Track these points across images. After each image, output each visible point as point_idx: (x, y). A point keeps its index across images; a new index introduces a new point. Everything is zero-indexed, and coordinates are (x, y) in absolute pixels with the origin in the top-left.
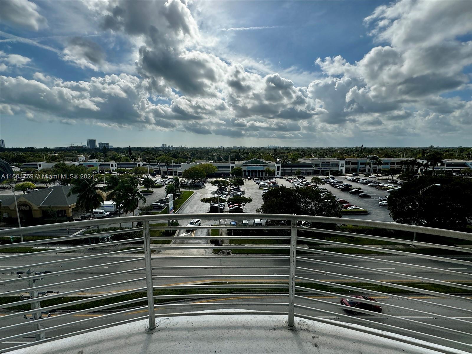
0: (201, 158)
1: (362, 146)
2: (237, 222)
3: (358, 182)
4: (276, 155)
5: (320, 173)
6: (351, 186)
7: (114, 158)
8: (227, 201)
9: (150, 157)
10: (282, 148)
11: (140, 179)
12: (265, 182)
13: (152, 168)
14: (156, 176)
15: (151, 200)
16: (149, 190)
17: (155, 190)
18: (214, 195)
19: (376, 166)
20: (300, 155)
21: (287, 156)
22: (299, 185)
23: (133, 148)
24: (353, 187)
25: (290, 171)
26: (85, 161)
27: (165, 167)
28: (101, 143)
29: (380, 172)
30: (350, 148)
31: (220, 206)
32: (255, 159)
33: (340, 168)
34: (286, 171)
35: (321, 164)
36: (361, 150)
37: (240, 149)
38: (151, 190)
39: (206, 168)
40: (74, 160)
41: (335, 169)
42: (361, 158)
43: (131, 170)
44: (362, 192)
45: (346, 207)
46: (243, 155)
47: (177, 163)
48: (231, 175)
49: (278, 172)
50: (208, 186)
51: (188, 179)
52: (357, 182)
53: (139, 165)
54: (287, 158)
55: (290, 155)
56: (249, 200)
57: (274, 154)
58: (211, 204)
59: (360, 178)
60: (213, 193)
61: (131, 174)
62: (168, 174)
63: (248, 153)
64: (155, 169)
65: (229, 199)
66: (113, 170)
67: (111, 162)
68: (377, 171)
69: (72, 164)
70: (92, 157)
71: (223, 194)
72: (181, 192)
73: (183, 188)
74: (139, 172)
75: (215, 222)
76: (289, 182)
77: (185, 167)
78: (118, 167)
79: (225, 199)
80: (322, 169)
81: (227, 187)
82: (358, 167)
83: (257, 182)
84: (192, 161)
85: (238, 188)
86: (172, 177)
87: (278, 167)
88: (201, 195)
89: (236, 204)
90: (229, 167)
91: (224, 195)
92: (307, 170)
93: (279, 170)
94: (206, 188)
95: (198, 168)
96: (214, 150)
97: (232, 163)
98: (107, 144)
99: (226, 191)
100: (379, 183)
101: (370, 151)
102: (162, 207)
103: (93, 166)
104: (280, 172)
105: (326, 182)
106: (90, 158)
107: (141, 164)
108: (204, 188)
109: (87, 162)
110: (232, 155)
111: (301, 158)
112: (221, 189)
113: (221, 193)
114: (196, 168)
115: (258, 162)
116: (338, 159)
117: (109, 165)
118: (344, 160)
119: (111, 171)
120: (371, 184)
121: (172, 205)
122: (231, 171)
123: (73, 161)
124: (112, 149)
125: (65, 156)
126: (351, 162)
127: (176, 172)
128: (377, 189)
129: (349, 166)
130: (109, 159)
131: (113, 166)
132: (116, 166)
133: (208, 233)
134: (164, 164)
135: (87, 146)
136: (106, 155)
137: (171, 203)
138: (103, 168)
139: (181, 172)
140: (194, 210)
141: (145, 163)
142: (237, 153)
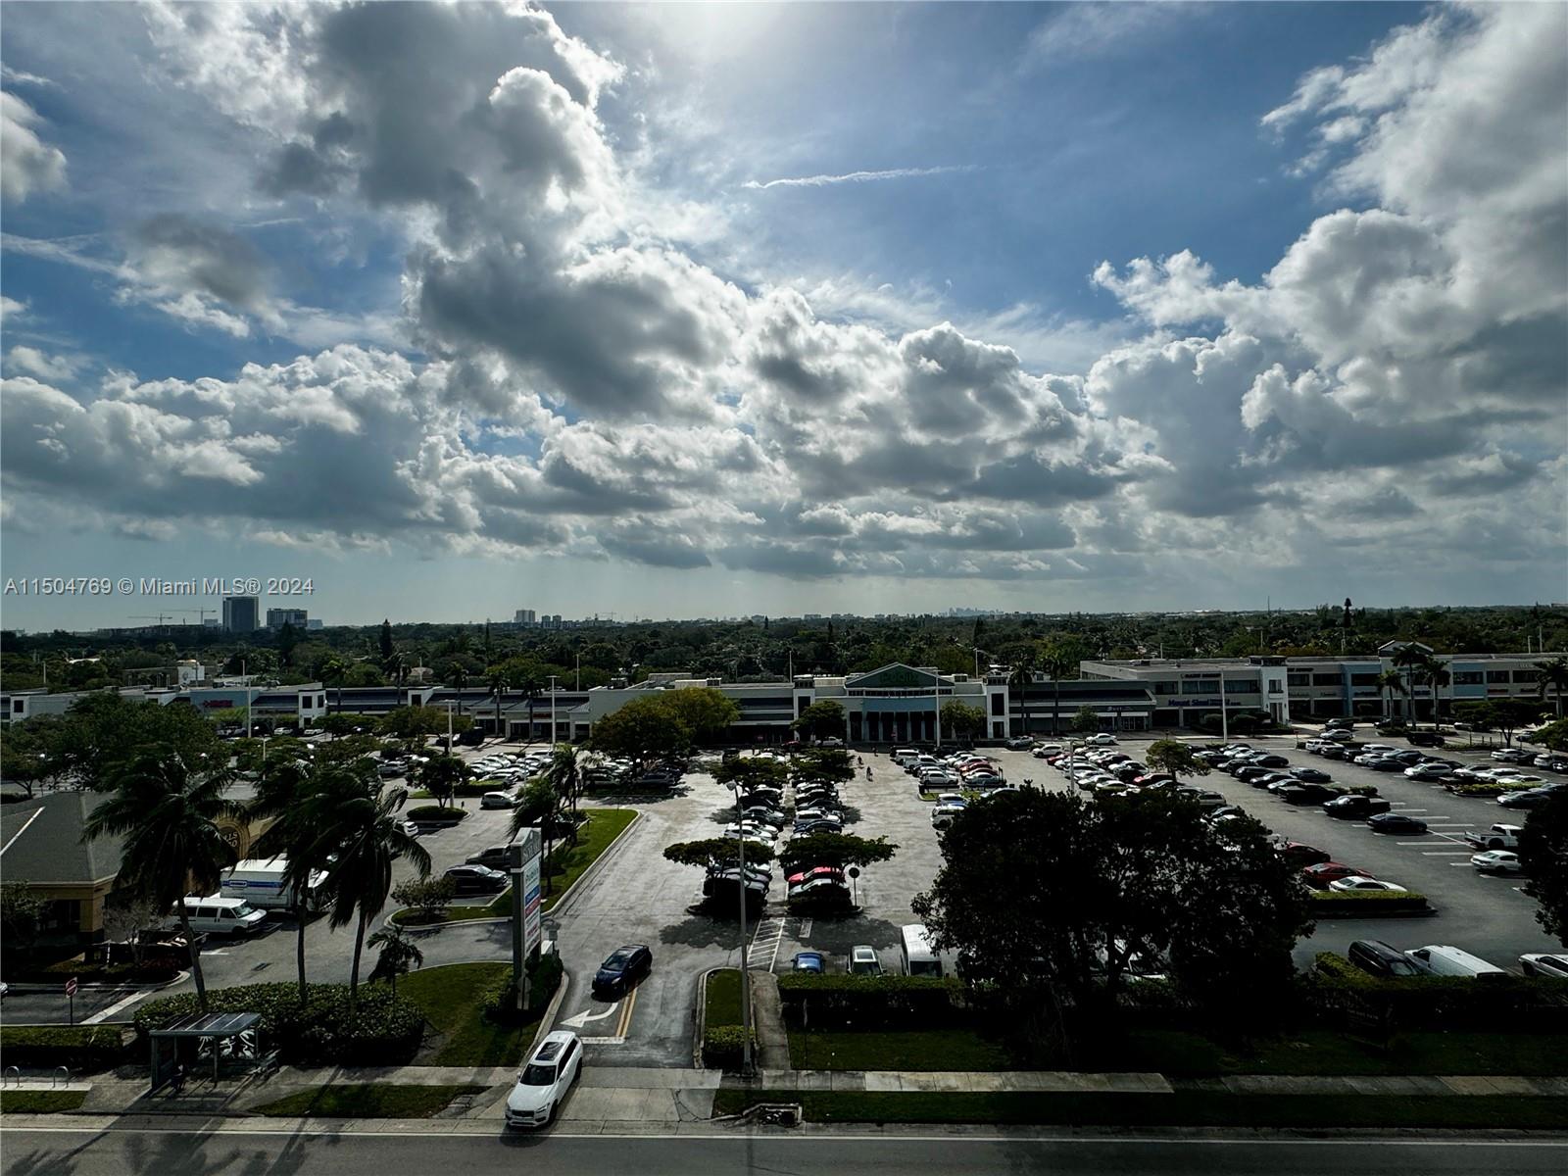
0: (674, 663)
1: (1348, 603)
2: (825, 954)
3: (1358, 759)
4: (986, 647)
5: (1182, 724)
6: (1327, 779)
7: (319, 672)
8: (778, 857)
9: (464, 664)
10: (1007, 620)
11: (415, 757)
12: (944, 767)
13: (466, 710)
14: (481, 742)
15: (450, 850)
16: (447, 805)
17: (472, 805)
18: (723, 827)
19: (1425, 688)
20: (1088, 644)
21: (1032, 652)
22: (1095, 778)
23: (399, 626)
24: (1337, 783)
25: (1050, 715)
26: (201, 684)
27: (522, 707)
28: (279, 611)
29: (1449, 715)
30: (1295, 615)
31: (750, 880)
32: (897, 664)
33: (1267, 699)
34: (1032, 716)
35: (1180, 686)
36: (1346, 623)
37: (833, 624)
38: (457, 803)
39: (692, 705)
40: (158, 682)
41: (1246, 701)
42: (1352, 653)
43: (381, 721)
44: (1385, 807)
45: (1321, 882)
46: (845, 647)
47: (571, 687)
48: (796, 735)
49: (998, 719)
50: (698, 784)
51: (614, 757)
52: (1350, 760)
53: (417, 699)
54: (1030, 662)
55: (1045, 647)
56: (880, 851)
57: (976, 642)
58: (710, 871)
59: (1362, 745)
60: (722, 818)
61: (380, 735)
62: (532, 734)
63: (866, 640)
64: (480, 713)
65: (792, 844)
66: (307, 721)
67: (301, 687)
68: (1433, 711)
69: (148, 697)
70: (233, 669)
71: (764, 822)
72: (580, 816)
73: (591, 797)
74: (411, 728)
75: (727, 953)
76: (1052, 763)
77: (603, 702)
78: (330, 709)
79: (771, 843)
80: (1187, 703)
81: (780, 788)
82: (1345, 693)
83: (908, 763)
84: (632, 680)
85: (826, 795)
86: (547, 748)
87: (997, 700)
88: (667, 825)
89: (818, 870)
90: (788, 702)
91: (769, 827)
92: (1124, 708)
93: (1002, 713)
94: (690, 795)
95: (658, 708)
96: (727, 631)
97: (800, 685)
98: (301, 615)
99: (774, 809)
100: (1454, 765)
101: (1385, 624)
102: (495, 886)
103: (228, 704)
104: (1005, 719)
105: (1213, 762)
106: (224, 672)
107: (426, 694)
108: (681, 793)
109: (212, 689)
110: (802, 649)
111: (1093, 658)
112: (754, 798)
113: (753, 819)
114: (649, 710)
115: (914, 680)
116: (1255, 662)
117: (295, 698)
118: (1277, 663)
119: (301, 724)
120: (1418, 769)
121: (538, 875)
122: (796, 718)
123: (154, 684)
124: (317, 632)
125: (128, 664)
126: (1311, 674)
127: (568, 724)
128: (1450, 790)
129: (1304, 689)
130: (297, 676)
131: (313, 701)
132: (321, 705)
133: (694, 1011)
134: (519, 692)
135: (220, 621)
136: (288, 660)
137: (531, 867)
138: (267, 712)
139: (586, 727)
140: (633, 898)
141: (439, 688)
142: (820, 640)
